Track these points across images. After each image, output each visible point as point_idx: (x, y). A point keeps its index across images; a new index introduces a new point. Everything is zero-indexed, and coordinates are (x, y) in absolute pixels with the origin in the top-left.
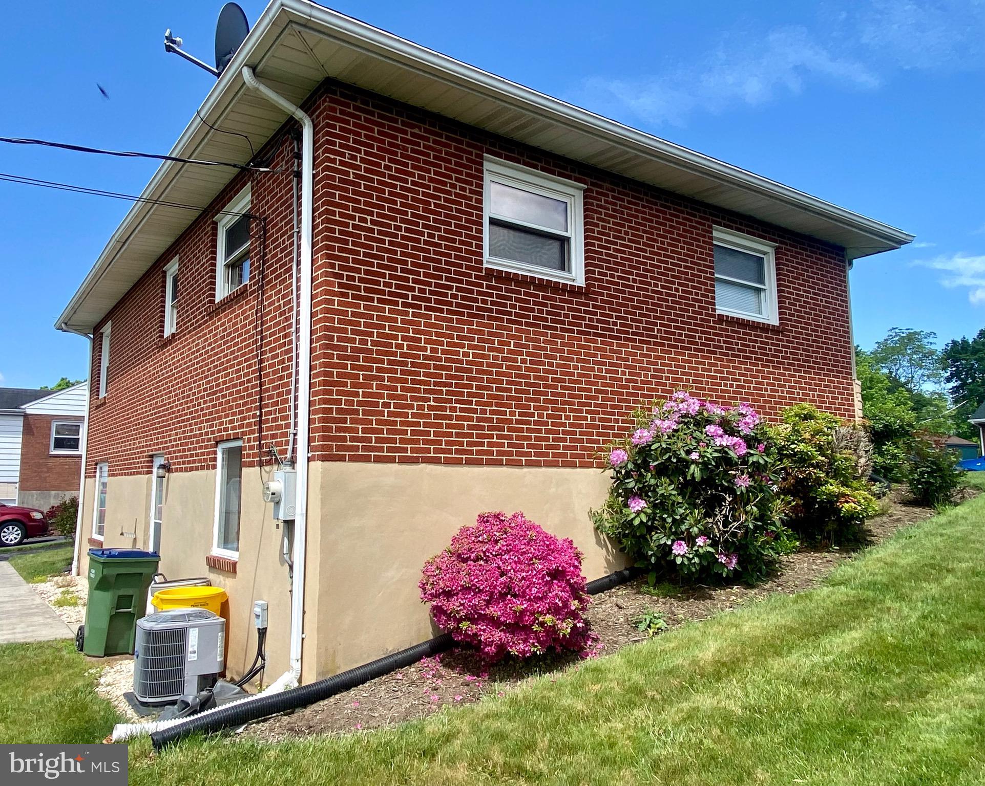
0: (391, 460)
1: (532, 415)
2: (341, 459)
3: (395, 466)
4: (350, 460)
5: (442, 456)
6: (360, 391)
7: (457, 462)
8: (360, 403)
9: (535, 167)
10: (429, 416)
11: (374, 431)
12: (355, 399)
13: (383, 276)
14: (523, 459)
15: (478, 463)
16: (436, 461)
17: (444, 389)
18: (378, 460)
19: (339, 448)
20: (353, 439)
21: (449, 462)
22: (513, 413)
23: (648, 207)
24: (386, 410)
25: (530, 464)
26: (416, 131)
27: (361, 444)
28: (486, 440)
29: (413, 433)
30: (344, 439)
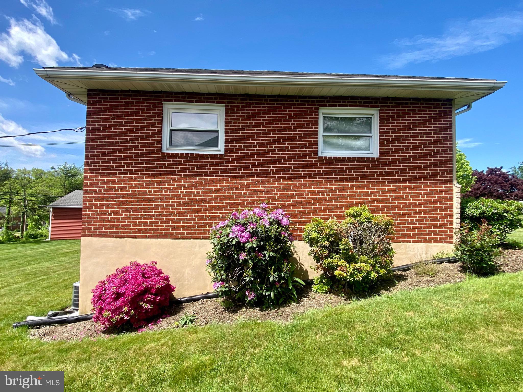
0: (112, 237)
1: (186, 216)
2: (90, 236)
3: (114, 239)
4: (93, 237)
5: (136, 234)
6: (98, 210)
7: (144, 237)
8: (98, 215)
9: (192, 102)
10: (130, 218)
11: (104, 225)
12: (96, 213)
13: (110, 163)
14: (180, 235)
15: (155, 237)
16: (133, 237)
17: (138, 207)
18: (105, 236)
19: (88, 232)
20: (94, 228)
21: (139, 237)
22: (175, 216)
23: (267, 107)
24: (110, 217)
25: (183, 238)
26: (127, 100)
27: (98, 230)
28: (159, 228)
29: (122, 225)
30: (91, 228)
